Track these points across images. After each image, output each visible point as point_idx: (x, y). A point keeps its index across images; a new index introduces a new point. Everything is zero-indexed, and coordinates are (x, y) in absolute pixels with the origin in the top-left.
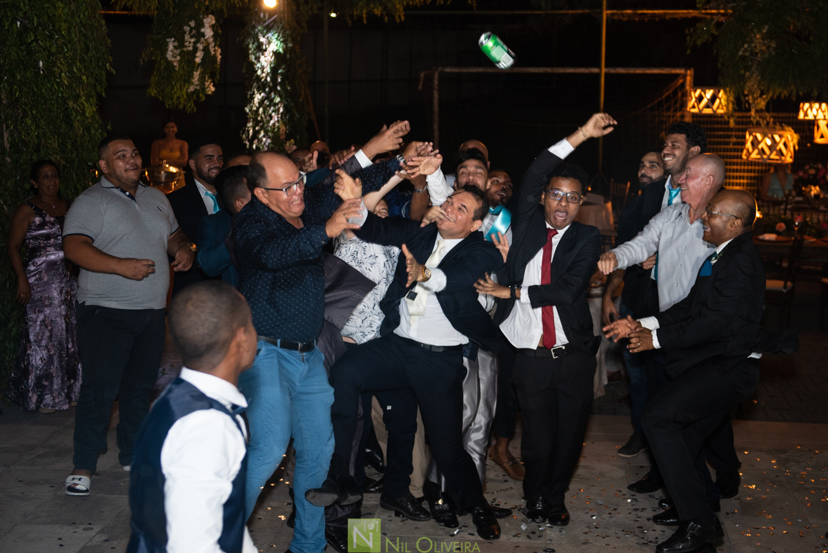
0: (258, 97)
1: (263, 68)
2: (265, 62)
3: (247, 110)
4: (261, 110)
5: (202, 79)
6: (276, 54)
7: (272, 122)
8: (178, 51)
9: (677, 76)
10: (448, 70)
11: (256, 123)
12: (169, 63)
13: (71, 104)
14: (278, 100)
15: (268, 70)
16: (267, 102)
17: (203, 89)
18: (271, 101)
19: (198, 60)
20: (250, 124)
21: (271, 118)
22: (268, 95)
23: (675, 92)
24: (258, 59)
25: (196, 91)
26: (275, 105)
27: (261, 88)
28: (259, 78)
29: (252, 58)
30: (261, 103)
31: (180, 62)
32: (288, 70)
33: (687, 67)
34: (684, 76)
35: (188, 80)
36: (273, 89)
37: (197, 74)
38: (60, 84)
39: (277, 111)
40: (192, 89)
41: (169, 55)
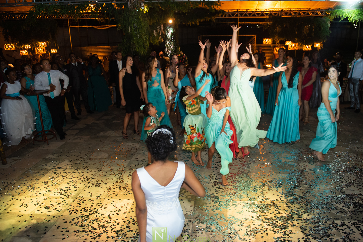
0: (168, 42)
1: (169, 36)
2: (169, 35)
3: (166, 45)
4: (169, 45)
5: (161, 39)
6: (172, 33)
7: (171, 48)
8: (156, 33)
9: (253, 37)
10: (204, 36)
11: (168, 48)
12: (154, 36)
13: (145, 44)
14: (172, 43)
15: (170, 36)
16: (170, 43)
17: (161, 40)
18: (171, 43)
19: (160, 34)
20: (166, 48)
21: (171, 47)
22: (170, 42)
23: (253, 40)
24: (168, 34)
25: (160, 42)
26: (172, 44)
27: (169, 40)
28: (168, 38)
29: (166, 34)
30: (169, 44)
31: (157, 35)
32: (174, 36)
33: (255, 35)
34: (255, 36)
35: (158, 39)
36: (171, 40)
37: (160, 37)
38: (143, 40)
39: (172, 45)
40: (159, 41)
41: (154, 34)
